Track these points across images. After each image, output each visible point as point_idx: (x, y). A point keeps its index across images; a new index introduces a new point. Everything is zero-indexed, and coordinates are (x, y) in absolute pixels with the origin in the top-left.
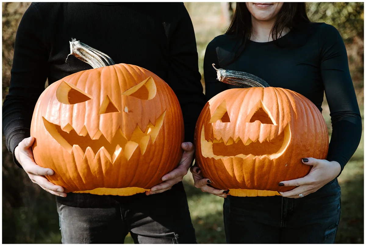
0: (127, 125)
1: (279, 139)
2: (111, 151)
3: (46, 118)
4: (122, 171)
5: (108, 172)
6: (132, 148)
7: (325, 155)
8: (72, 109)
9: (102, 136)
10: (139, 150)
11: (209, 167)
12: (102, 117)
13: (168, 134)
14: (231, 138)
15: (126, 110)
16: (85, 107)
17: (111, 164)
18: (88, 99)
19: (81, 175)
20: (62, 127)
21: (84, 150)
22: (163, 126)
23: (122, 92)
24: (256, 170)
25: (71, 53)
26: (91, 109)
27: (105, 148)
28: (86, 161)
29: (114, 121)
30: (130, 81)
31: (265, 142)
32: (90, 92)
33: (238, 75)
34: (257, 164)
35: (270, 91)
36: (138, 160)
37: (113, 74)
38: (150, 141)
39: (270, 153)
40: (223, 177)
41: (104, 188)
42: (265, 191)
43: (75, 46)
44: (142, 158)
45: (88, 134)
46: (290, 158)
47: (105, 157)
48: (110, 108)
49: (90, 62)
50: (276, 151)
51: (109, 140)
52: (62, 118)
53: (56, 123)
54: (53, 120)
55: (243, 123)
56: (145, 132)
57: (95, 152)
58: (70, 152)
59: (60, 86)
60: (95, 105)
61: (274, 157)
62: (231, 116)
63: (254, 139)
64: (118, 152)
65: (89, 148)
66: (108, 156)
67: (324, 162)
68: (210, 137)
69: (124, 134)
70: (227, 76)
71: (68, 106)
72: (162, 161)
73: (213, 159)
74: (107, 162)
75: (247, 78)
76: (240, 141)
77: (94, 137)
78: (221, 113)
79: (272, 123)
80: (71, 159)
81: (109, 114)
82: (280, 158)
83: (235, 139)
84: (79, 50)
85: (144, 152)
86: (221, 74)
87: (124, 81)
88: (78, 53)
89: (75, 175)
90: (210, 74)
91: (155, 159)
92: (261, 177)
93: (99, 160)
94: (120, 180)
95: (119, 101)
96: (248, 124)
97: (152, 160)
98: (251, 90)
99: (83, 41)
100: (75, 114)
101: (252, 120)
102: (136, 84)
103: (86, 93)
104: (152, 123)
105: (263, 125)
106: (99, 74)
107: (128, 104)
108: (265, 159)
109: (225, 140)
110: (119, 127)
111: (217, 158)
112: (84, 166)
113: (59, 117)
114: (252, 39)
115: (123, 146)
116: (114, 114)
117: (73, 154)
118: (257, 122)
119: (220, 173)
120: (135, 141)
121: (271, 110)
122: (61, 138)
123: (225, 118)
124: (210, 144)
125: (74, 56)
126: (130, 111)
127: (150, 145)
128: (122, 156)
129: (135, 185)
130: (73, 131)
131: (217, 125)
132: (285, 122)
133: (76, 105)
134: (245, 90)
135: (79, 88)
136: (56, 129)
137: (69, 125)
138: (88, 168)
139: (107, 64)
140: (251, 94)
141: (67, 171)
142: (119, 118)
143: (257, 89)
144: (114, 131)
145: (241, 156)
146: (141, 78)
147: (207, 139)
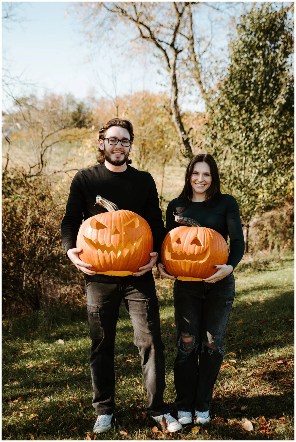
0: (124, 240)
1: (204, 253)
2: (116, 253)
3: (85, 235)
4: (121, 263)
5: (114, 263)
6: (126, 252)
7: (226, 262)
8: (98, 232)
9: (112, 245)
10: (130, 252)
11: (169, 265)
12: (112, 236)
13: (145, 245)
14: (181, 252)
15: (124, 233)
16: (104, 231)
17: (116, 259)
18: (106, 227)
19: (101, 264)
20: (93, 241)
21: (103, 252)
22: (142, 242)
23: (122, 224)
24: (192, 268)
25: (97, 202)
26: (107, 232)
27: (114, 251)
28: (104, 257)
29: (118, 238)
30: (127, 219)
31: (198, 254)
32: (107, 224)
33: (186, 219)
34: (193, 265)
35: (201, 229)
36: (129, 258)
37: (118, 215)
38: (135, 248)
39: (199, 260)
40: (176, 270)
41: (112, 271)
42: (196, 278)
43: (99, 199)
44: (131, 257)
45: (105, 244)
46: (209, 263)
47: (113, 256)
48: (116, 232)
49: (107, 208)
50: (202, 259)
51: (115, 247)
52: (93, 236)
53: (90, 238)
54: (89, 237)
55: (187, 245)
56: (133, 244)
57: (108, 253)
58: (96, 253)
59: (92, 220)
60: (109, 230)
61: (201, 262)
62: (182, 241)
63: (192, 253)
64: (119, 254)
65: (105, 251)
66: (115, 255)
67: (225, 266)
68: (170, 250)
69: (123, 244)
70: (180, 220)
71: (96, 230)
72: (141, 258)
73: (171, 261)
74: (114, 258)
75: (190, 221)
76: (185, 253)
77: (108, 245)
78: (177, 239)
79: (201, 245)
80: (97, 256)
81: (115, 235)
82: (204, 262)
83: (183, 252)
84: (101, 201)
85: (132, 253)
86: (177, 218)
87: (124, 219)
88: (100, 203)
89: (98, 264)
90: (170, 218)
91: (137, 258)
92: (194, 271)
93: (110, 257)
94: (120, 267)
95: (121, 229)
96: (190, 245)
97: (136, 258)
98: (192, 228)
99: (103, 197)
100: (99, 234)
101: (192, 243)
102: (129, 220)
103: (105, 224)
104: (137, 240)
105: (197, 246)
106: (111, 215)
107: (125, 231)
108: (197, 263)
109: (178, 252)
110: (120, 241)
111: (173, 261)
112: (103, 259)
113: (92, 236)
114: (193, 201)
115: (122, 250)
116: (118, 235)
117: (98, 254)
118: (194, 245)
119: (174, 268)
120: (128, 248)
121: (201, 239)
122: (92, 246)
123: (178, 241)
124: (170, 253)
125: (98, 204)
126: (126, 234)
127: (135, 251)
128: (121, 255)
129: (128, 270)
130: (98, 243)
131: (174, 245)
132: (208, 245)
133: (100, 230)
134: (189, 228)
135: (101, 221)
136: (90, 241)
137: (96, 240)
138: (105, 261)
139: (115, 210)
140: (192, 230)
141: (94, 262)
142: (121, 237)
143: (195, 227)
144: (118, 243)
145: (185, 260)
146: (132, 217)
147: (169, 251)
